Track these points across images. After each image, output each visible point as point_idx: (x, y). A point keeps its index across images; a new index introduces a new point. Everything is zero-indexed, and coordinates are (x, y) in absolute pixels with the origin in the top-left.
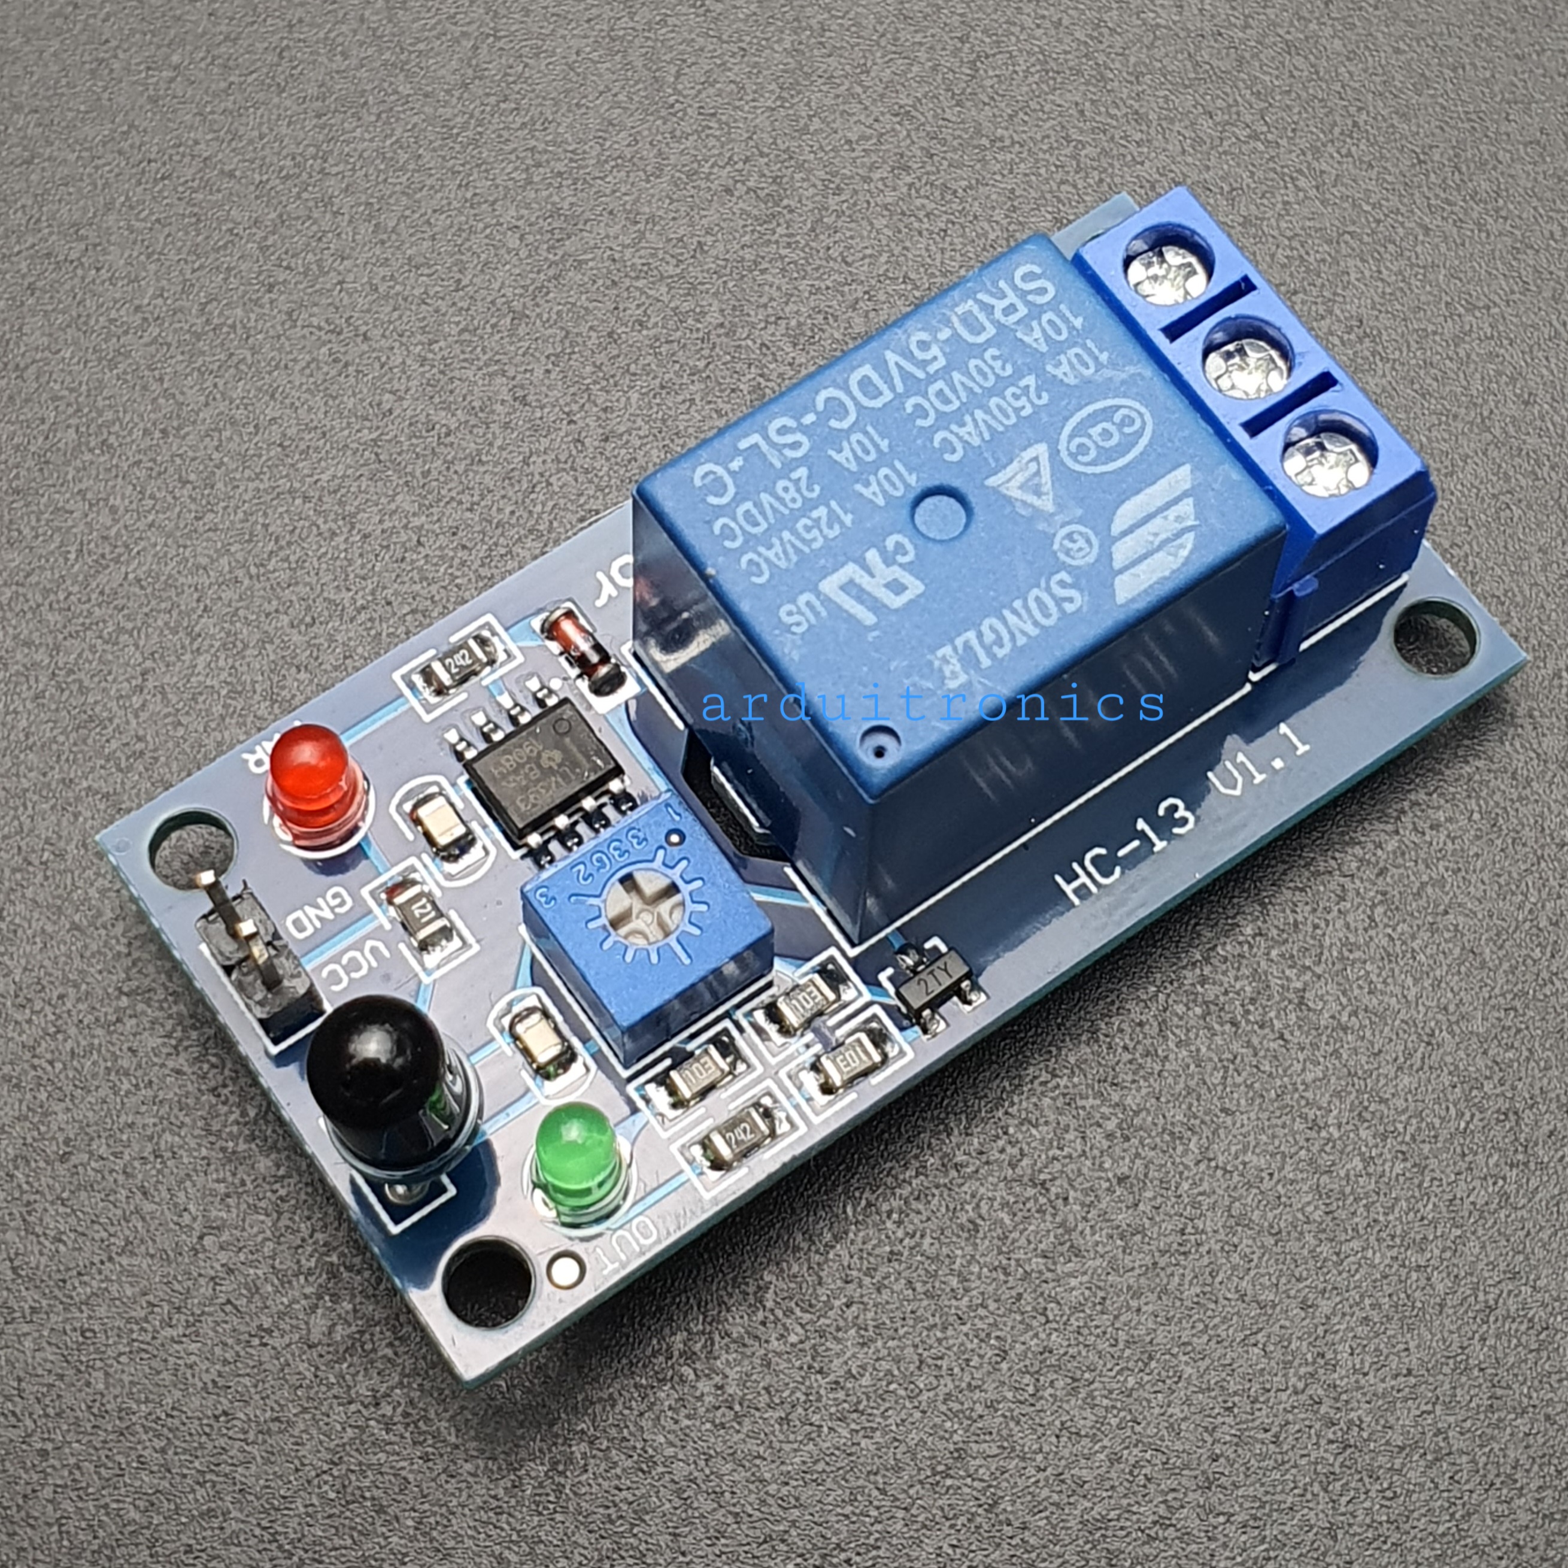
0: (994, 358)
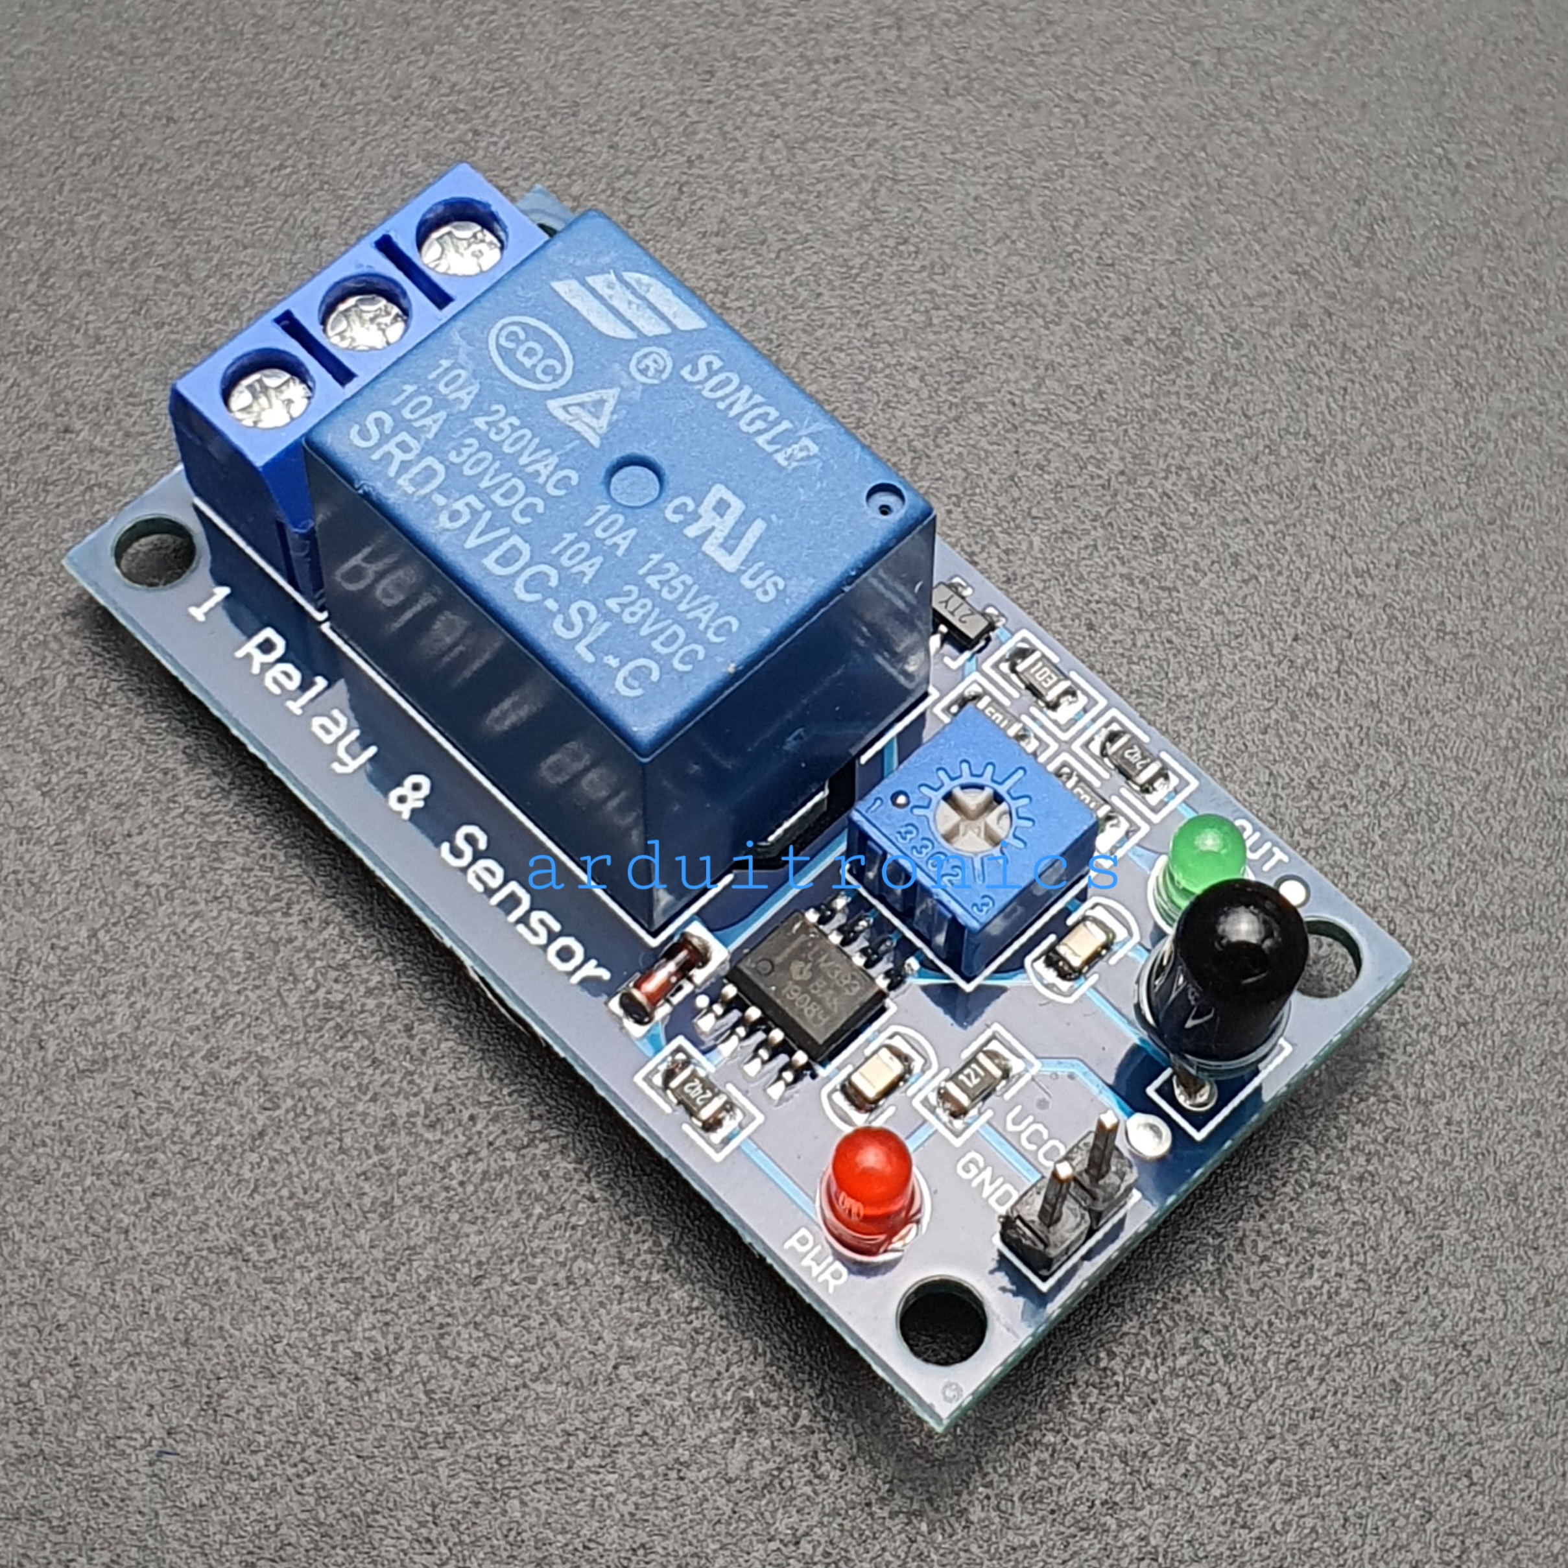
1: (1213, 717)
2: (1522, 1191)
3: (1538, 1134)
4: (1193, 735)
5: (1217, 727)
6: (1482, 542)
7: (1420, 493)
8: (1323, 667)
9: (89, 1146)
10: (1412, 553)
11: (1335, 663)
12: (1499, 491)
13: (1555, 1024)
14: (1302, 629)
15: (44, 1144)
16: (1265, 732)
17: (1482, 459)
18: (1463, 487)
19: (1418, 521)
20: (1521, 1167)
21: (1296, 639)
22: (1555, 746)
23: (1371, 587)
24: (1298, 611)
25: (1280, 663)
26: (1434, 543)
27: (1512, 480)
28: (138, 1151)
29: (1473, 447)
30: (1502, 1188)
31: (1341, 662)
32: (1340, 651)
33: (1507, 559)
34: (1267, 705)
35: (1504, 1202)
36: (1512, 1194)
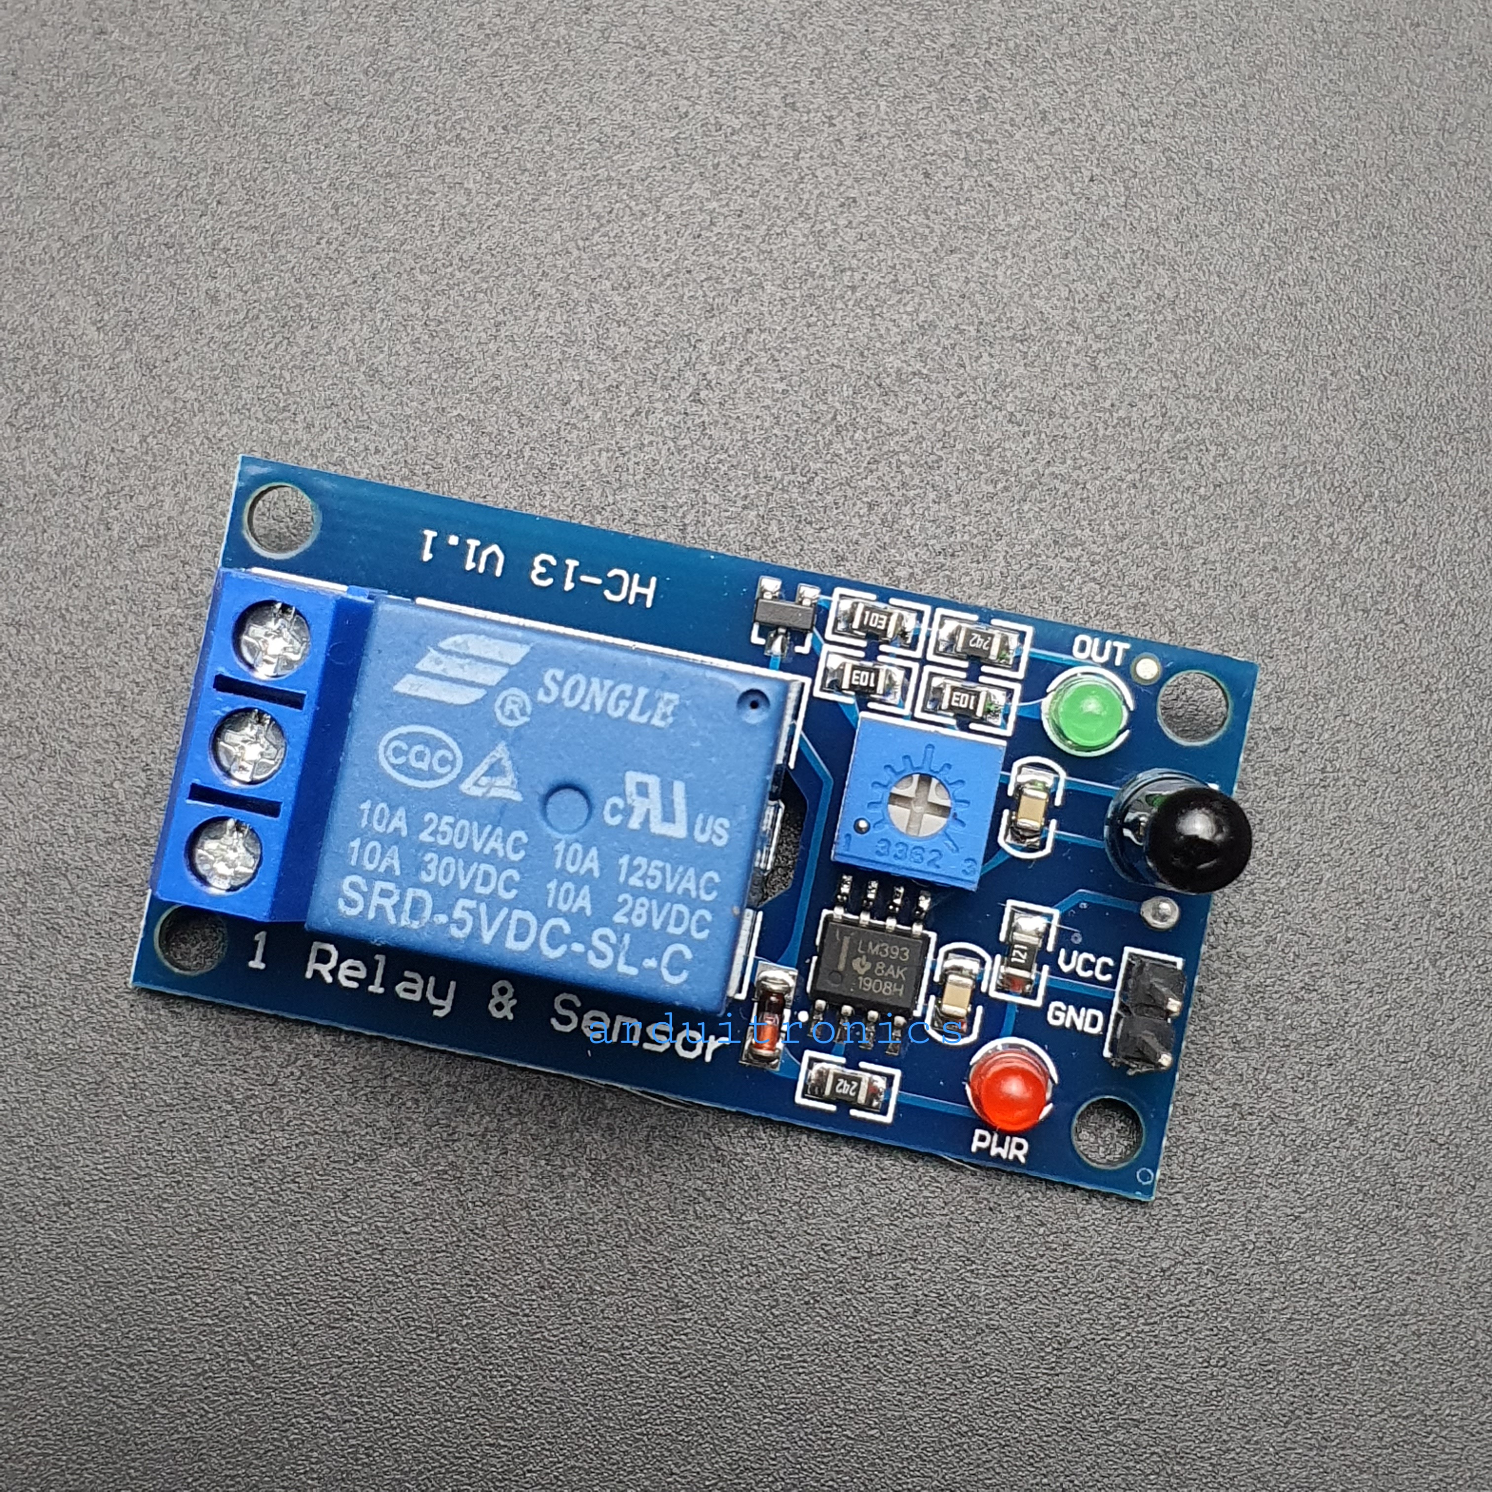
0: (429, 873)
1: (1024, 247)
2: (1261, 613)
3: (1275, 569)
4: (1008, 262)
5: (1027, 254)
6: (1244, 94)
7: (1193, 55)
8: (1113, 202)
9: (149, 604)
10: (1187, 105)
11: (1123, 199)
12: (1258, 52)
13: (1291, 482)
14: (1097, 171)
15: (114, 603)
16: (1066, 256)
17: (1244, 24)
18: (1229, 49)
19: (1192, 78)
20: (1261, 595)
21: (1092, 180)
22: (1298, 260)
23: (1154, 134)
24: (1093, 158)
25: (1078, 200)
26: (1205, 96)
27: (1268, 42)
28: (187, 607)
29: (1238, 14)
30: (1246, 612)
31: (1128, 197)
32: (1127, 188)
33: (1264, 107)
34: (1068, 234)
35: (1247, 622)
36: (1253, 616)
